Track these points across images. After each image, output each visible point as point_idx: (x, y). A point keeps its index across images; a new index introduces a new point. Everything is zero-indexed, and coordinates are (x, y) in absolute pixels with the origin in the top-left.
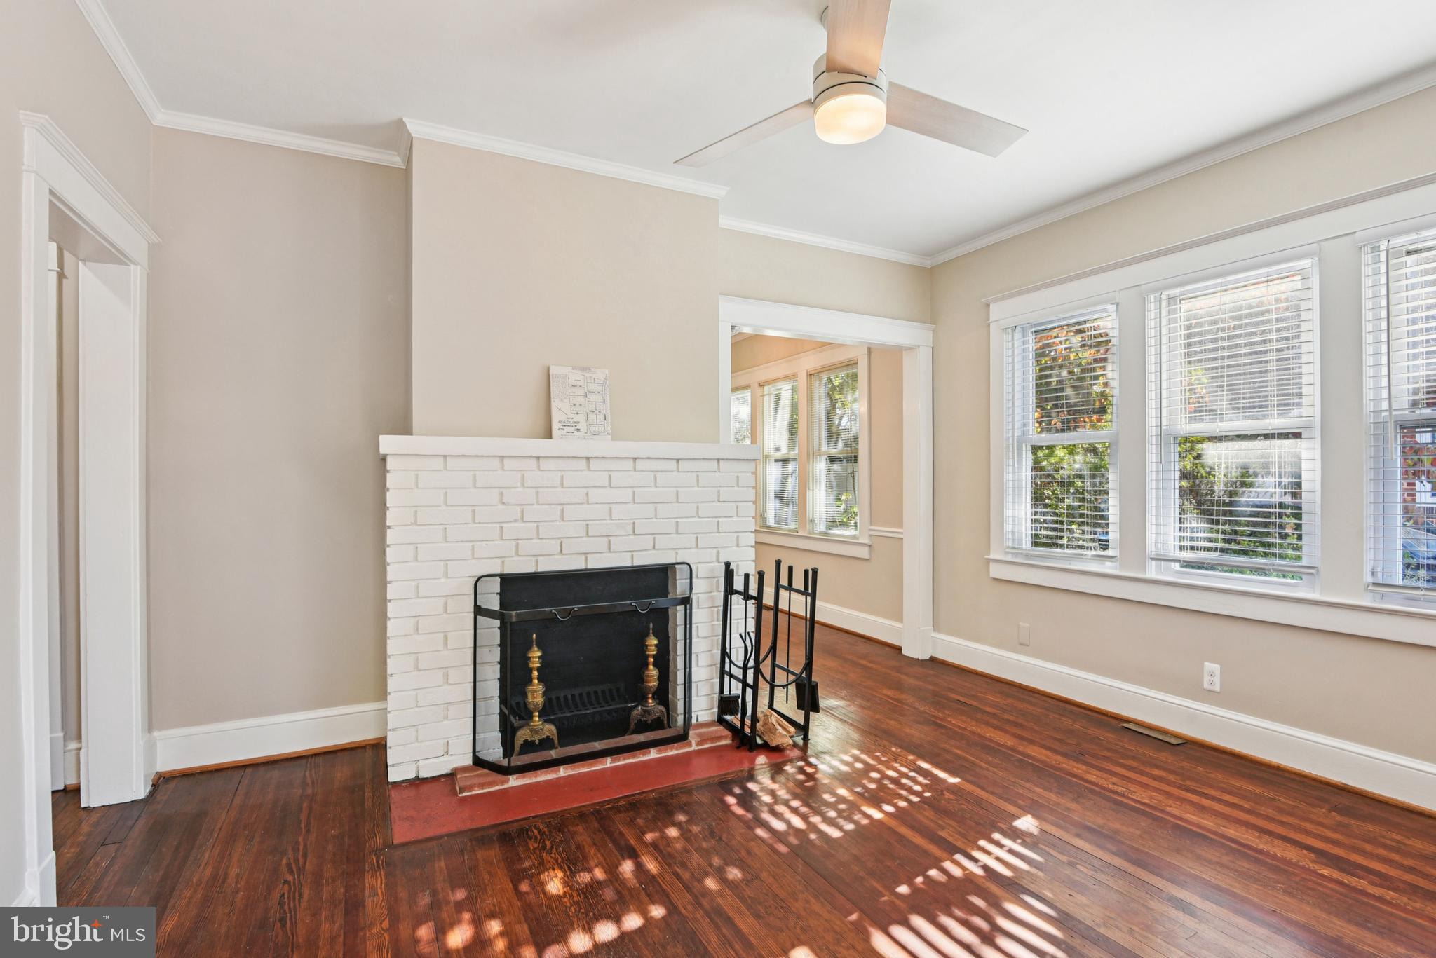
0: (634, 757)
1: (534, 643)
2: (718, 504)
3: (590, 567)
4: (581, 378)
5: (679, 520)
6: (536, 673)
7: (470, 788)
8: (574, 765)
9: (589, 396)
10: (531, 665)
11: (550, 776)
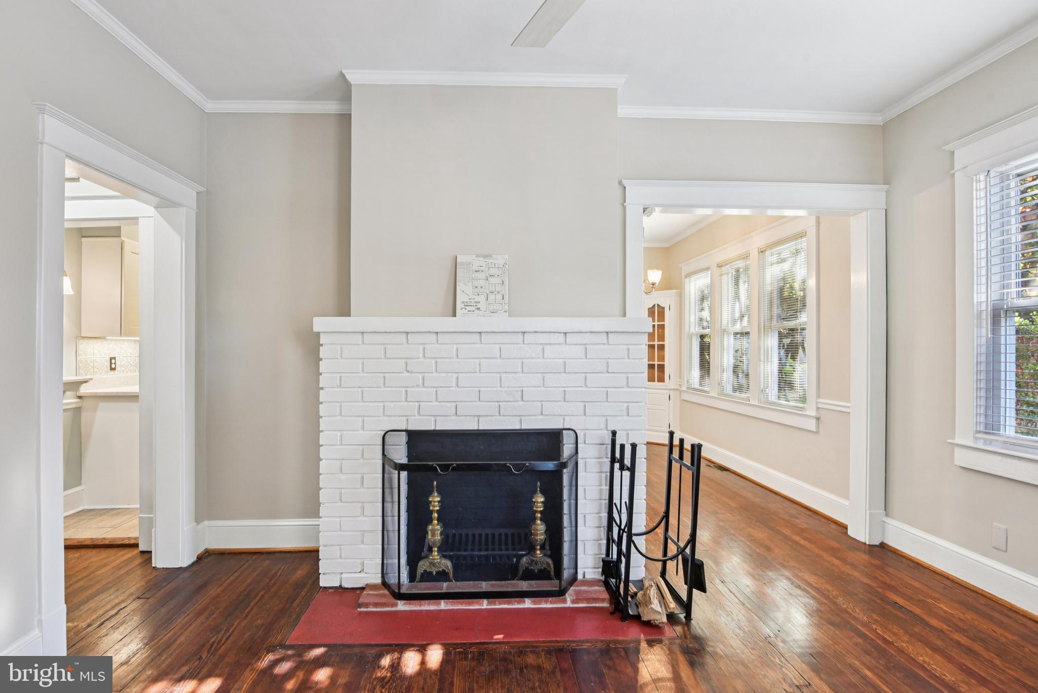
0: (509, 603)
1: (435, 489)
2: (607, 375)
3: (481, 428)
4: (484, 264)
5: (566, 389)
6: (436, 515)
7: (367, 605)
8: (453, 600)
9: (489, 279)
10: (431, 508)
11: (432, 607)
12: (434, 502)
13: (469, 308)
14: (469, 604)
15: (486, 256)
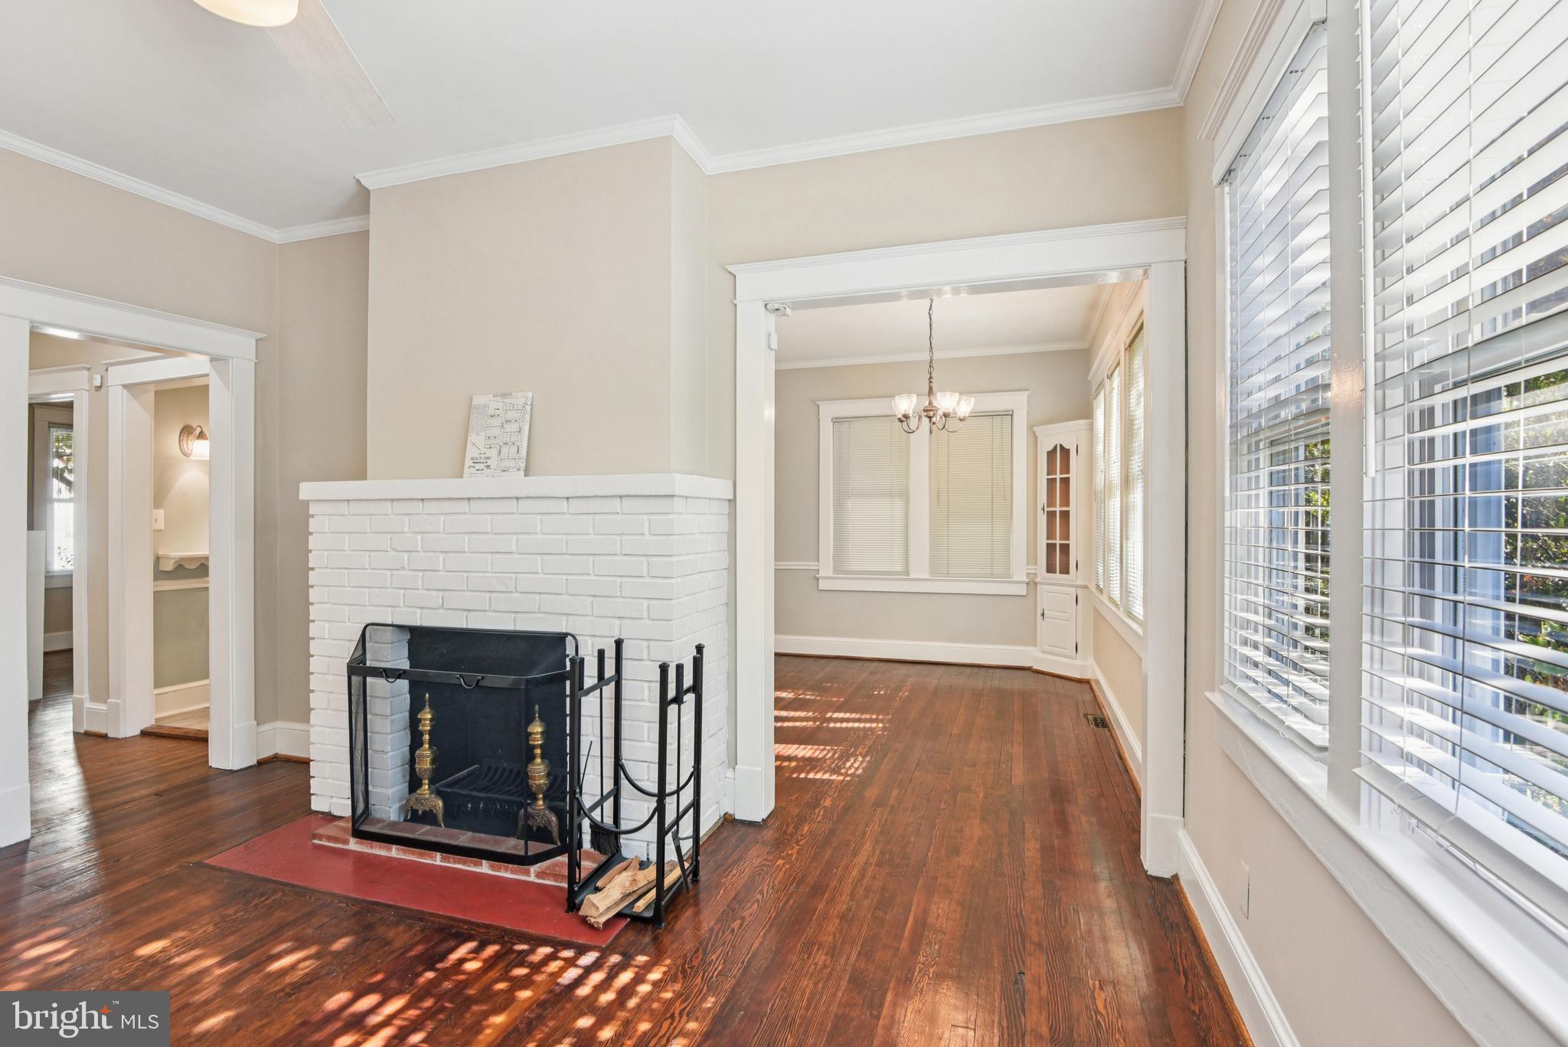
1: (427, 703)
2: (620, 558)
4: (500, 405)
5: (569, 577)
6: (427, 737)
7: (320, 837)
8: (405, 848)
9: (505, 426)
10: (420, 728)
11: (383, 853)
12: (425, 719)
13: (478, 466)
14: (421, 855)
15: (504, 396)
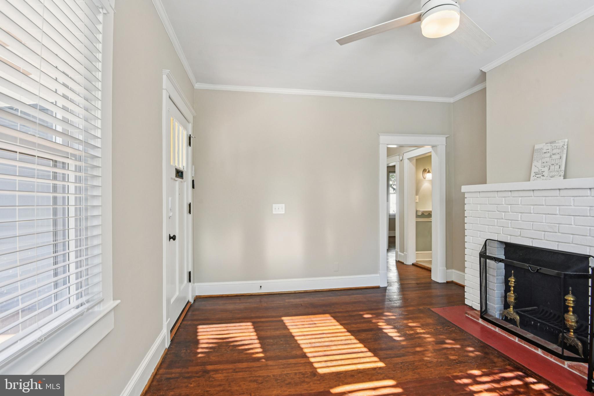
0: (529, 346)
1: (513, 275)
4: (550, 148)
6: (512, 288)
8: (503, 330)
9: (552, 157)
10: (509, 284)
11: (493, 329)
12: (512, 281)
13: (537, 176)
15: (551, 143)
